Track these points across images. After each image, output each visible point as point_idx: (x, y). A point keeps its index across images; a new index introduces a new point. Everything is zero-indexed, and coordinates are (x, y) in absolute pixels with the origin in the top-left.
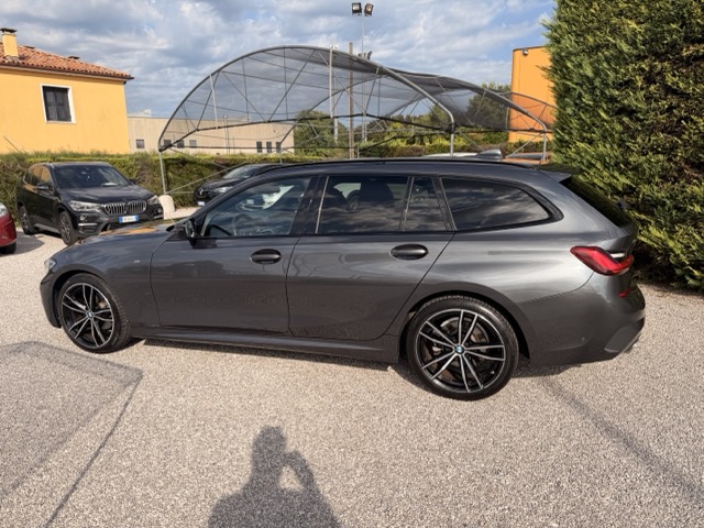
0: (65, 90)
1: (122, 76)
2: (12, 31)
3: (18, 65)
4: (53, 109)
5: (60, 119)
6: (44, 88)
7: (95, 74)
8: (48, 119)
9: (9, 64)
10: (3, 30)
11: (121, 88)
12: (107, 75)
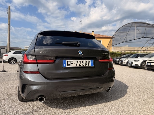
0: (101, 41)
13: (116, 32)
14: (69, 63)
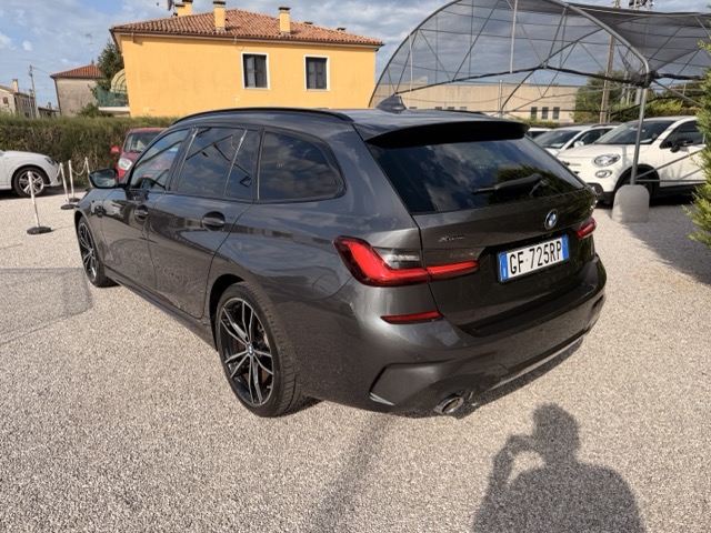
0: (324, 60)
1: (374, 44)
2: (287, 9)
3: (288, 39)
4: (313, 78)
5: (318, 87)
6: (307, 59)
7: (350, 43)
8: (308, 87)
9: (281, 39)
10: (281, 9)
11: (372, 55)
12: (361, 43)
13: (416, 30)
14: (515, 262)
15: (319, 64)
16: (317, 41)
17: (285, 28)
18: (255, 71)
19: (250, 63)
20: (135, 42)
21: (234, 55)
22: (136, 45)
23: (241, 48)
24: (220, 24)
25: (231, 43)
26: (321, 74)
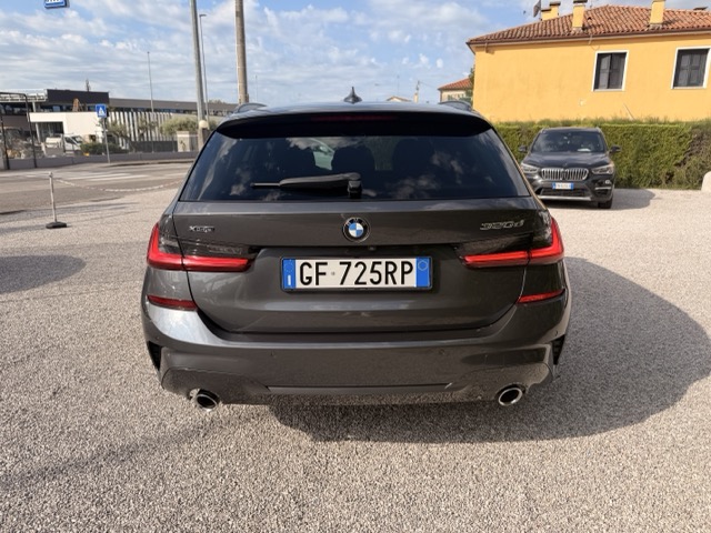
0: (705, 51)
4: (684, 74)
5: (690, 84)
6: (680, 52)
8: (675, 85)
14: (309, 272)
15: (696, 57)
16: (698, 29)
17: (656, 19)
18: (610, 71)
19: (605, 63)
20: (487, 52)
21: (587, 55)
22: (488, 55)
23: (596, 47)
24: (577, 23)
25: (586, 43)
26: (697, 68)
